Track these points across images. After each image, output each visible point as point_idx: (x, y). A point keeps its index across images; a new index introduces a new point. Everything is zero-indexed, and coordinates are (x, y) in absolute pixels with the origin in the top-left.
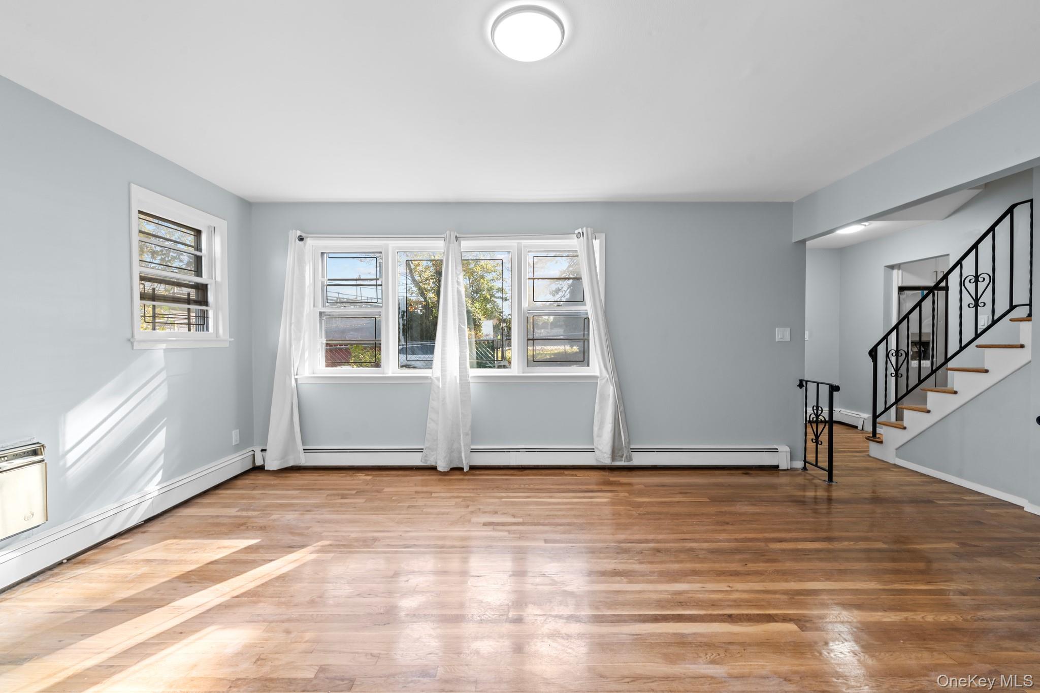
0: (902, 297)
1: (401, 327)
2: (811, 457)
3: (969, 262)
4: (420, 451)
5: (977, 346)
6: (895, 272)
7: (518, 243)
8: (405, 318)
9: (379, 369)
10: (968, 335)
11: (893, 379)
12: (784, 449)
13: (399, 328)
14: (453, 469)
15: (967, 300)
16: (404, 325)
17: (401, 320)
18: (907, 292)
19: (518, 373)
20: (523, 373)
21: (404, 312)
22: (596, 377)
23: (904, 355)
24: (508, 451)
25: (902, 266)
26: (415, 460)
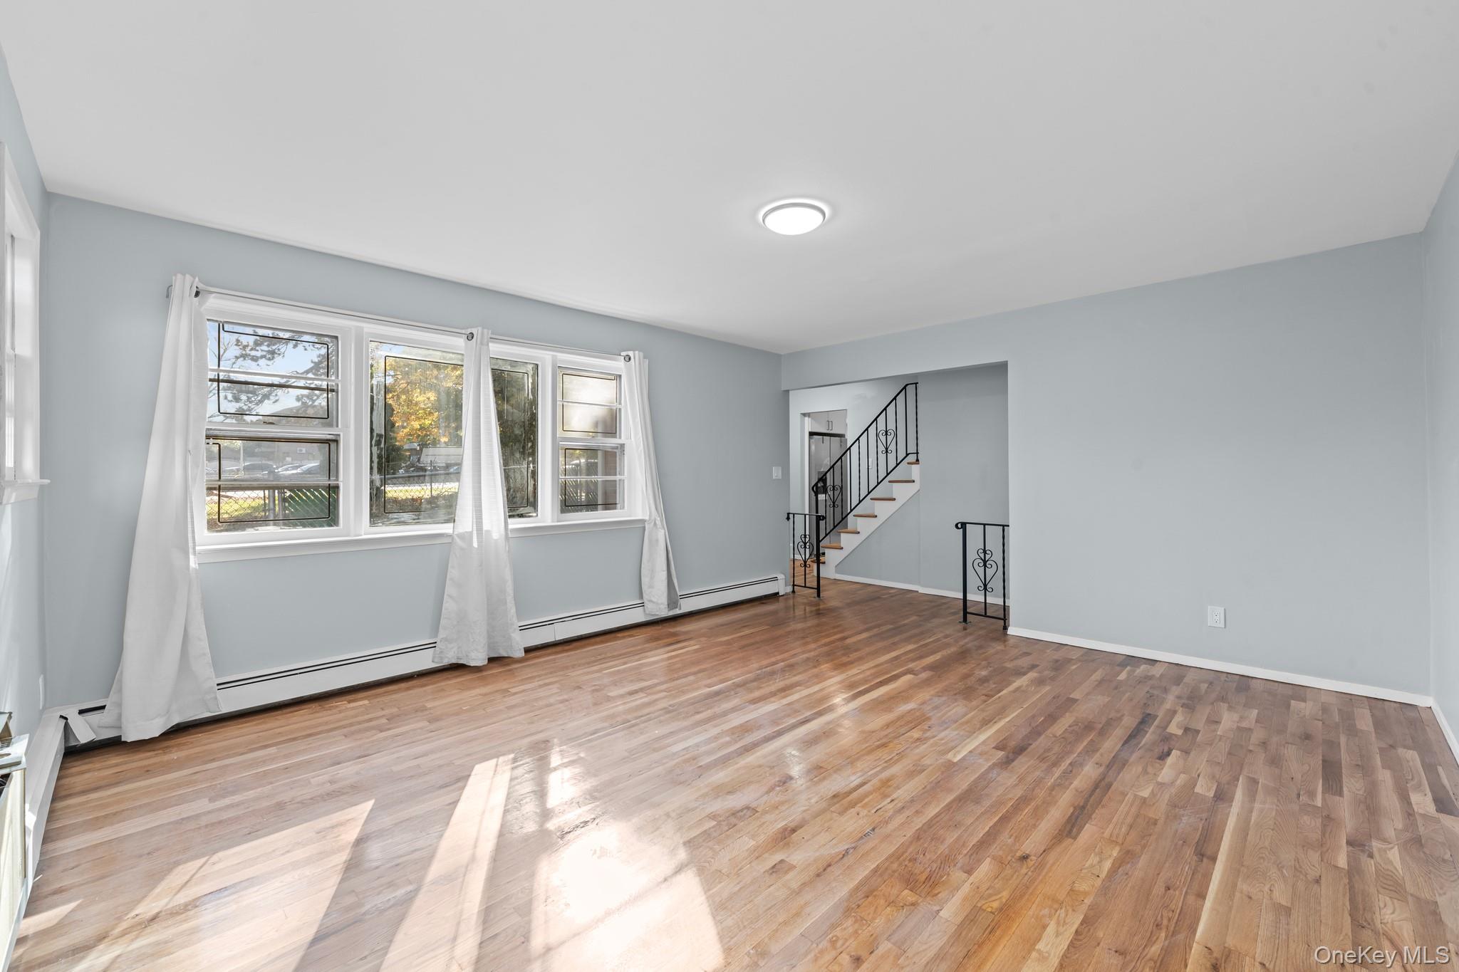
0: (812, 440)
1: (376, 460)
2: (800, 581)
3: (881, 419)
4: (433, 645)
5: (890, 482)
6: (807, 418)
7: (553, 356)
8: (382, 446)
9: (335, 528)
10: (882, 474)
11: (832, 509)
12: (781, 577)
13: (372, 461)
14: (491, 660)
15: (881, 448)
16: (380, 457)
17: (375, 449)
18: (815, 437)
19: (553, 522)
20: (558, 521)
21: (379, 436)
22: (643, 521)
23: (839, 488)
24: (551, 622)
25: (811, 415)
26: (425, 661)
